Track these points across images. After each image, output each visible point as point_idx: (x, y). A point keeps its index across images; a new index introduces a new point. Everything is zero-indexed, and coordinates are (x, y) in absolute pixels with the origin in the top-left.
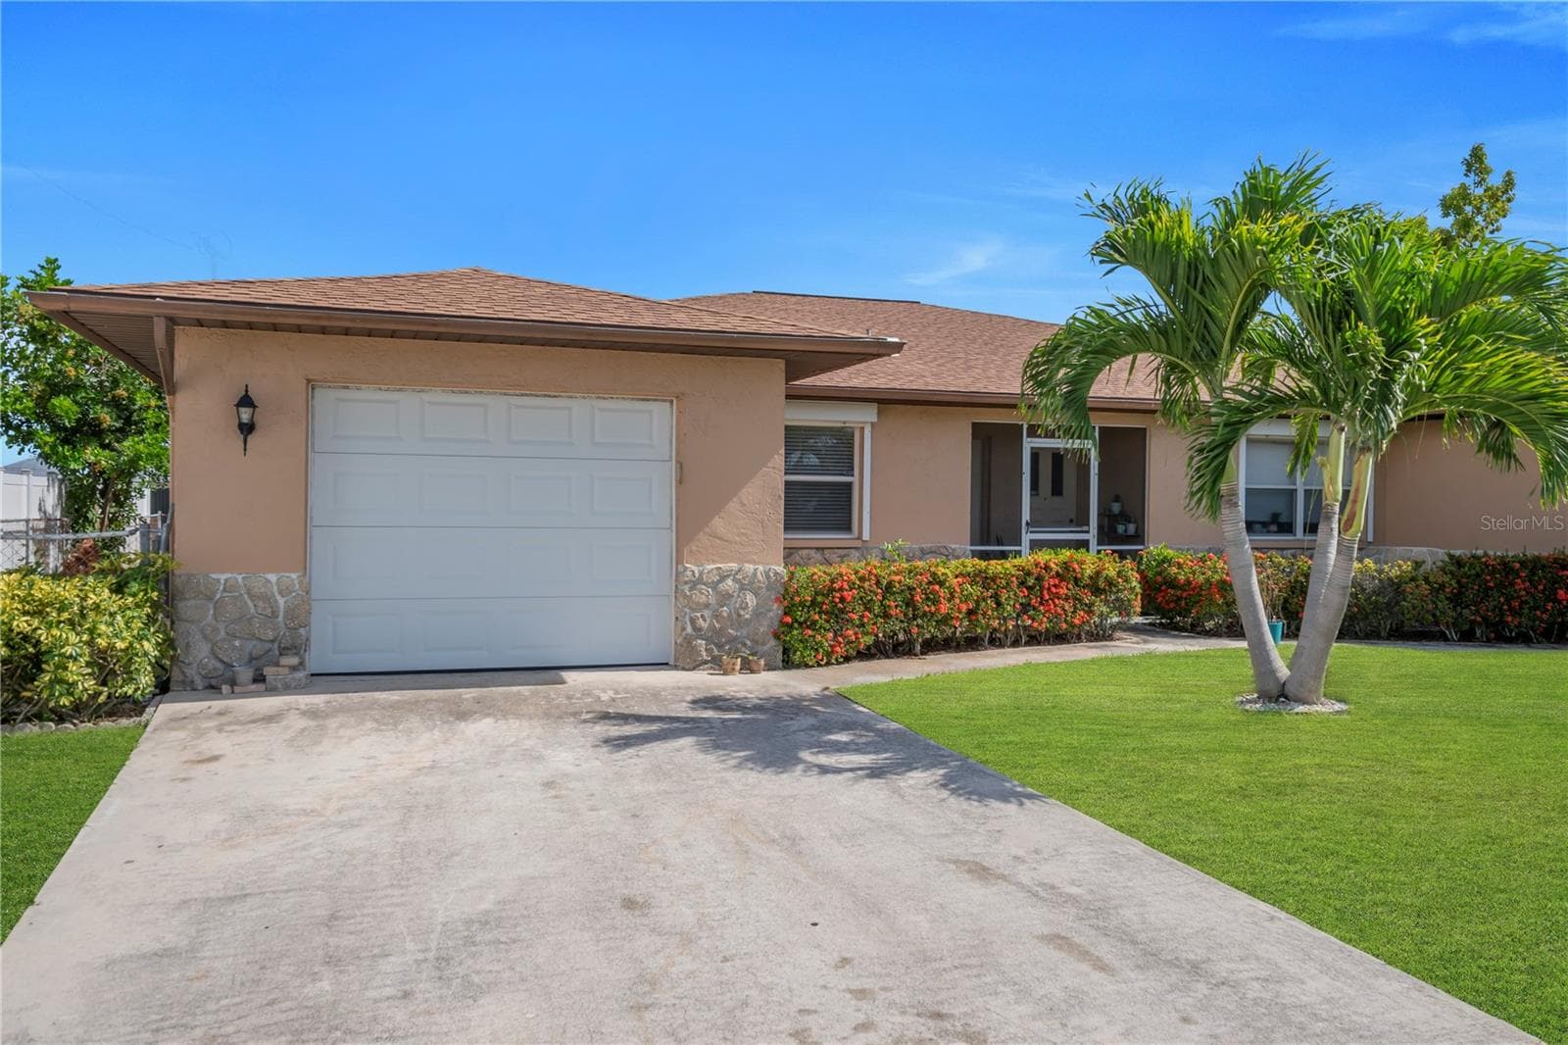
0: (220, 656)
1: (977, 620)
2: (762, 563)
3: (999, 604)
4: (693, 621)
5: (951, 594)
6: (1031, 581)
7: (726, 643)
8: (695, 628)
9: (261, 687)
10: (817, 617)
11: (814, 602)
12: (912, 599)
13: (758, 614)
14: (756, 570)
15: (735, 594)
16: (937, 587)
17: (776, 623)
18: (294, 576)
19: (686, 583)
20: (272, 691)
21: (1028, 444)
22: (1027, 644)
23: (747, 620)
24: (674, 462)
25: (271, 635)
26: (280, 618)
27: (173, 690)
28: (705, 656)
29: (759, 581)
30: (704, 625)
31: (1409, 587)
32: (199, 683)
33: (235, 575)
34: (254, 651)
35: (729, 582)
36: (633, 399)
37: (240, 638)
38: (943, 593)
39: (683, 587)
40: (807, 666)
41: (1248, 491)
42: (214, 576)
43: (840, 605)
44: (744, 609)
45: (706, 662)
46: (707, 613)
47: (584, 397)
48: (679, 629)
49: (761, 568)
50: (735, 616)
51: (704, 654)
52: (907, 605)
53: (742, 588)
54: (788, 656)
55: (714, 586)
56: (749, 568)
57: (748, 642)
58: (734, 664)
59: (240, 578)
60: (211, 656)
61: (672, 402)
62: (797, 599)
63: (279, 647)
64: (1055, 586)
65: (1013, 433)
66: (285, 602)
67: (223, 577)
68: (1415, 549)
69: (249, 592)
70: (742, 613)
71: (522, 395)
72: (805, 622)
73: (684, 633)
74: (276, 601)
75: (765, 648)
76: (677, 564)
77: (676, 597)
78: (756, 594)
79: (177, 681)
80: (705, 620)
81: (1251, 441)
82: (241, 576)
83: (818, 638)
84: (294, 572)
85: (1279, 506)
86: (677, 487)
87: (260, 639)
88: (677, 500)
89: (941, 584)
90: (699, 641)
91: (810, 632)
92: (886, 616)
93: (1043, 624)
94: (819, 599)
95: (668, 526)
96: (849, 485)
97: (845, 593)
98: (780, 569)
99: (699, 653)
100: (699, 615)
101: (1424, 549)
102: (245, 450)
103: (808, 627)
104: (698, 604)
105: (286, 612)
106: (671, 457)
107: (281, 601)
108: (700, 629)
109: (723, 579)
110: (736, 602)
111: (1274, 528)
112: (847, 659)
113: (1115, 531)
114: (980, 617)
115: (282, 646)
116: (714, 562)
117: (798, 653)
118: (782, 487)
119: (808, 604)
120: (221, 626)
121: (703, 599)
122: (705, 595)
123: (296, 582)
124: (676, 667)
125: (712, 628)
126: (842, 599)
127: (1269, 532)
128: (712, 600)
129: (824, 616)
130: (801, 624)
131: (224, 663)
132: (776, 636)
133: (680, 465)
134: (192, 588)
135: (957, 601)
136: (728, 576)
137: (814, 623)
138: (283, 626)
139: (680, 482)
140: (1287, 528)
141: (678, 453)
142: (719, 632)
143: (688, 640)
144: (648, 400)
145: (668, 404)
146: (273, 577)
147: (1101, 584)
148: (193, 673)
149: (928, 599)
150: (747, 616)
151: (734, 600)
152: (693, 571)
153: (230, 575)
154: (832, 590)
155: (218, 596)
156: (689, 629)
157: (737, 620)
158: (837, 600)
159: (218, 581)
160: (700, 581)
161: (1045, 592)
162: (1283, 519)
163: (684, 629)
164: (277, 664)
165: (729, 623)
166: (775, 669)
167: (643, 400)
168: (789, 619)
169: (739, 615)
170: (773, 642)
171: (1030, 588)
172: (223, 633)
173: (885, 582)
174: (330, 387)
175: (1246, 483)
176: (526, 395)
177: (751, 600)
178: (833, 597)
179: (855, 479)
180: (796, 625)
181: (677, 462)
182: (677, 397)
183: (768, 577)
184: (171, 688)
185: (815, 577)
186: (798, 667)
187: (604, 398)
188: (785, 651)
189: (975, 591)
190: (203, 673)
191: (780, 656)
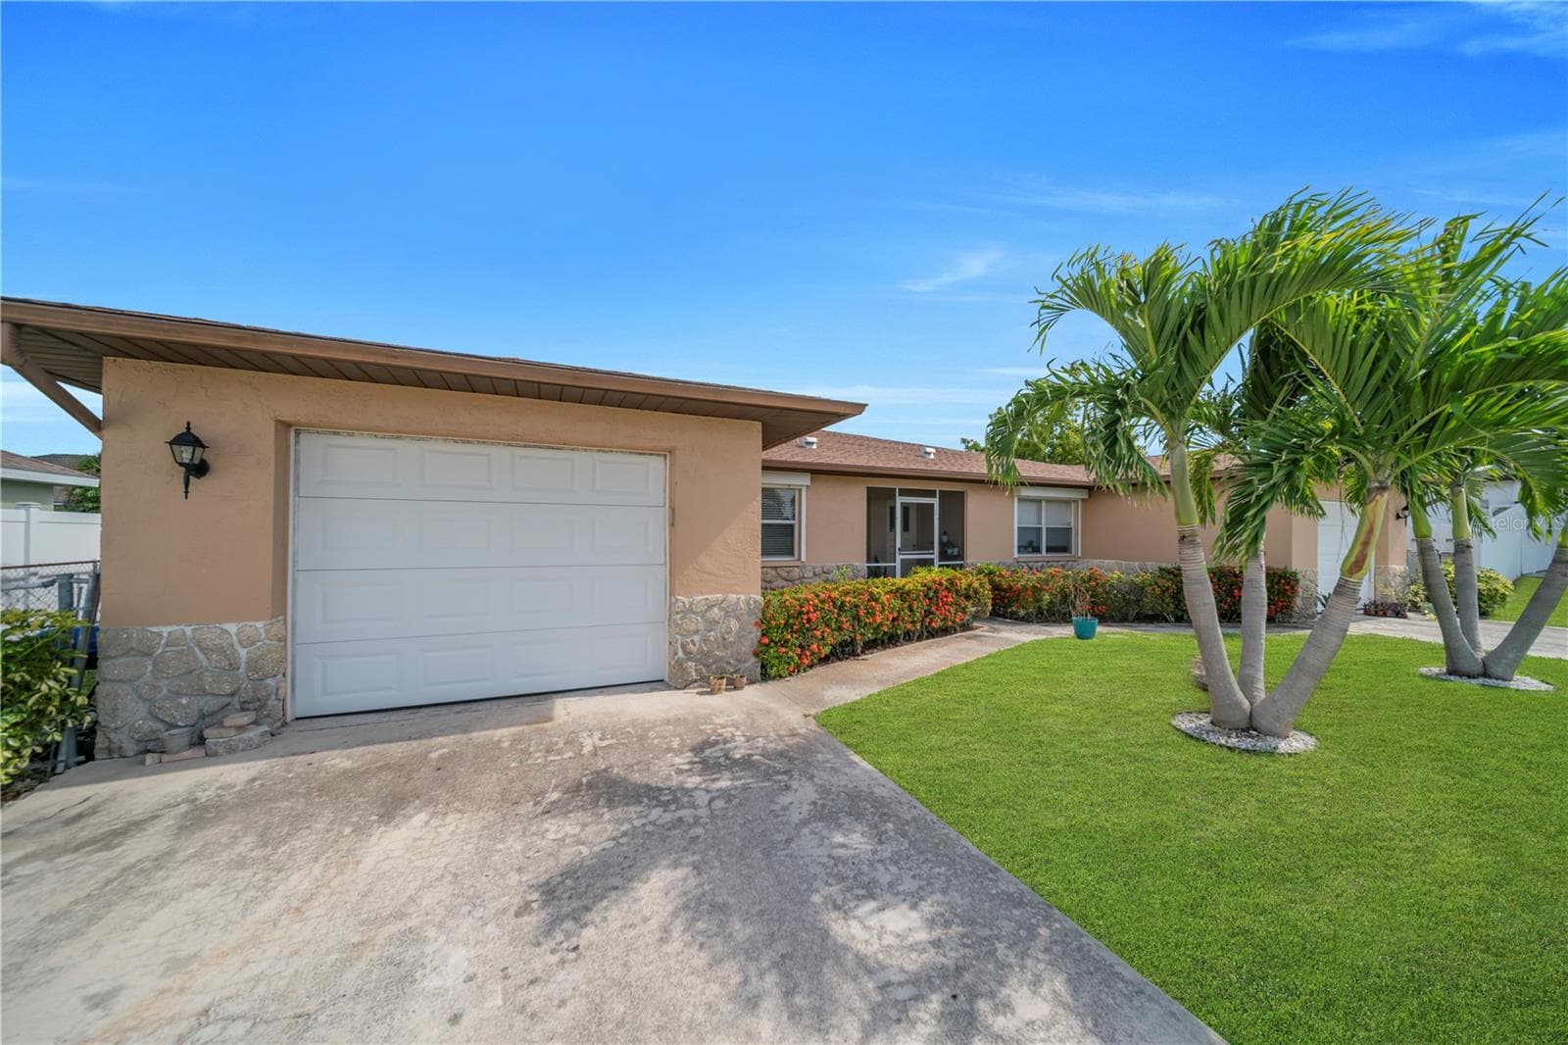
0: (161, 716)
1: (899, 625)
2: (744, 593)
3: (911, 610)
4: (683, 646)
5: (883, 608)
6: (931, 594)
7: (714, 663)
8: (686, 652)
9: (199, 752)
10: (789, 637)
11: (786, 624)
12: (858, 615)
13: (740, 638)
14: (738, 599)
15: (721, 621)
16: (874, 603)
17: (756, 643)
18: (259, 625)
19: (678, 613)
20: (211, 756)
21: (900, 500)
22: (927, 638)
23: (731, 642)
24: (667, 509)
25: (228, 689)
26: (242, 670)
27: (97, 759)
28: (694, 676)
29: (741, 609)
30: (693, 649)
31: (1149, 589)
32: (130, 748)
33: (182, 627)
34: (206, 708)
35: (716, 610)
36: (631, 453)
37: (186, 695)
38: (878, 607)
39: (675, 617)
40: (781, 677)
41: (1019, 528)
42: (154, 629)
43: (807, 625)
44: (728, 633)
45: (696, 681)
46: (696, 638)
47: (585, 450)
48: (672, 653)
49: (743, 597)
50: (720, 639)
51: (694, 674)
52: (854, 618)
53: (727, 615)
54: (766, 670)
55: (703, 614)
56: (733, 597)
57: (732, 661)
58: (720, 685)
59: (188, 630)
60: (149, 716)
61: (665, 456)
62: (773, 623)
63: (239, 701)
64: (946, 596)
65: (890, 494)
66: (247, 653)
67: (165, 630)
68: (1106, 561)
69: (199, 644)
70: (727, 637)
71: (526, 446)
72: (780, 641)
73: (676, 657)
74: (234, 652)
75: (747, 665)
76: (670, 595)
77: (669, 625)
78: (738, 619)
79: (101, 748)
80: (694, 645)
81: (1019, 500)
82: (190, 628)
83: (790, 654)
84: (258, 620)
85: (1032, 537)
86: (670, 530)
87: (214, 695)
88: (671, 540)
89: (876, 600)
90: (690, 663)
91: (784, 650)
92: (840, 629)
93: (937, 624)
94: (791, 621)
95: (662, 562)
96: (792, 526)
97: (811, 615)
98: (759, 598)
99: (689, 674)
100: (689, 640)
101: (1113, 561)
102: (187, 492)
103: (782, 646)
104: (689, 631)
105: (247, 663)
106: (665, 503)
107: (243, 653)
108: (691, 653)
109: (710, 607)
110: (721, 628)
111: (1030, 549)
112: (811, 667)
113: (946, 552)
114: (901, 623)
115: (242, 700)
116: (702, 594)
117: (775, 668)
118: (759, 528)
119: (782, 626)
120: (163, 684)
121: (693, 627)
122: (695, 623)
123: (262, 631)
124: (669, 687)
125: (700, 651)
126: (809, 620)
127: (1029, 552)
128: (701, 627)
129: (794, 635)
130: (776, 643)
131: (167, 723)
132: (756, 654)
133: (673, 511)
134: (120, 645)
135: (887, 612)
136: (715, 605)
137: (787, 641)
138: (246, 678)
139: (672, 525)
140: (1037, 550)
141: (671, 500)
142: (707, 655)
143: (680, 664)
144: (644, 454)
145: (662, 458)
146: (232, 628)
147: (971, 593)
148: (123, 737)
149: (868, 613)
150: (731, 639)
151: (720, 625)
152: (684, 603)
153: (175, 628)
154: (800, 613)
155: (160, 651)
156: (681, 654)
157: (724, 644)
158: (805, 621)
159: (160, 635)
160: (690, 610)
161: (940, 601)
162: (1035, 544)
163: (676, 654)
164: (221, 725)
165: (716, 646)
166: (754, 683)
167: (640, 454)
168: (766, 641)
169: (724, 639)
170: (753, 660)
171: (930, 599)
172: (165, 691)
173: (839, 603)
174: (318, 432)
175: (1019, 523)
176: (530, 446)
177: (734, 624)
178: (802, 619)
179: (796, 522)
180: (772, 644)
181: (670, 507)
182: (670, 452)
183: (748, 604)
184: (96, 756)
185: (787, 603)
186: (774, 678)
187: (604, 451)
188: (763, 667)
189: (897, 603)
190: (136, 736)
191: (759, 670)
